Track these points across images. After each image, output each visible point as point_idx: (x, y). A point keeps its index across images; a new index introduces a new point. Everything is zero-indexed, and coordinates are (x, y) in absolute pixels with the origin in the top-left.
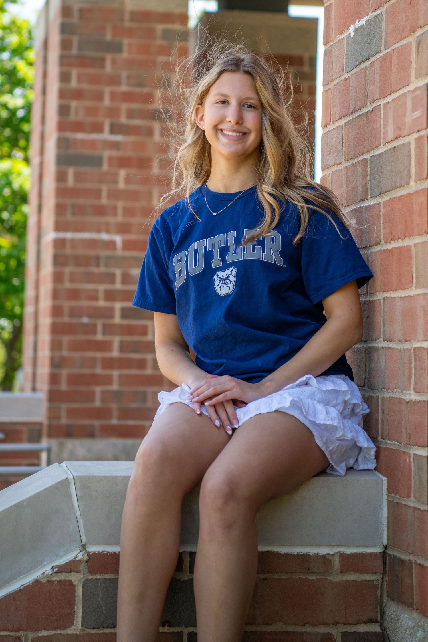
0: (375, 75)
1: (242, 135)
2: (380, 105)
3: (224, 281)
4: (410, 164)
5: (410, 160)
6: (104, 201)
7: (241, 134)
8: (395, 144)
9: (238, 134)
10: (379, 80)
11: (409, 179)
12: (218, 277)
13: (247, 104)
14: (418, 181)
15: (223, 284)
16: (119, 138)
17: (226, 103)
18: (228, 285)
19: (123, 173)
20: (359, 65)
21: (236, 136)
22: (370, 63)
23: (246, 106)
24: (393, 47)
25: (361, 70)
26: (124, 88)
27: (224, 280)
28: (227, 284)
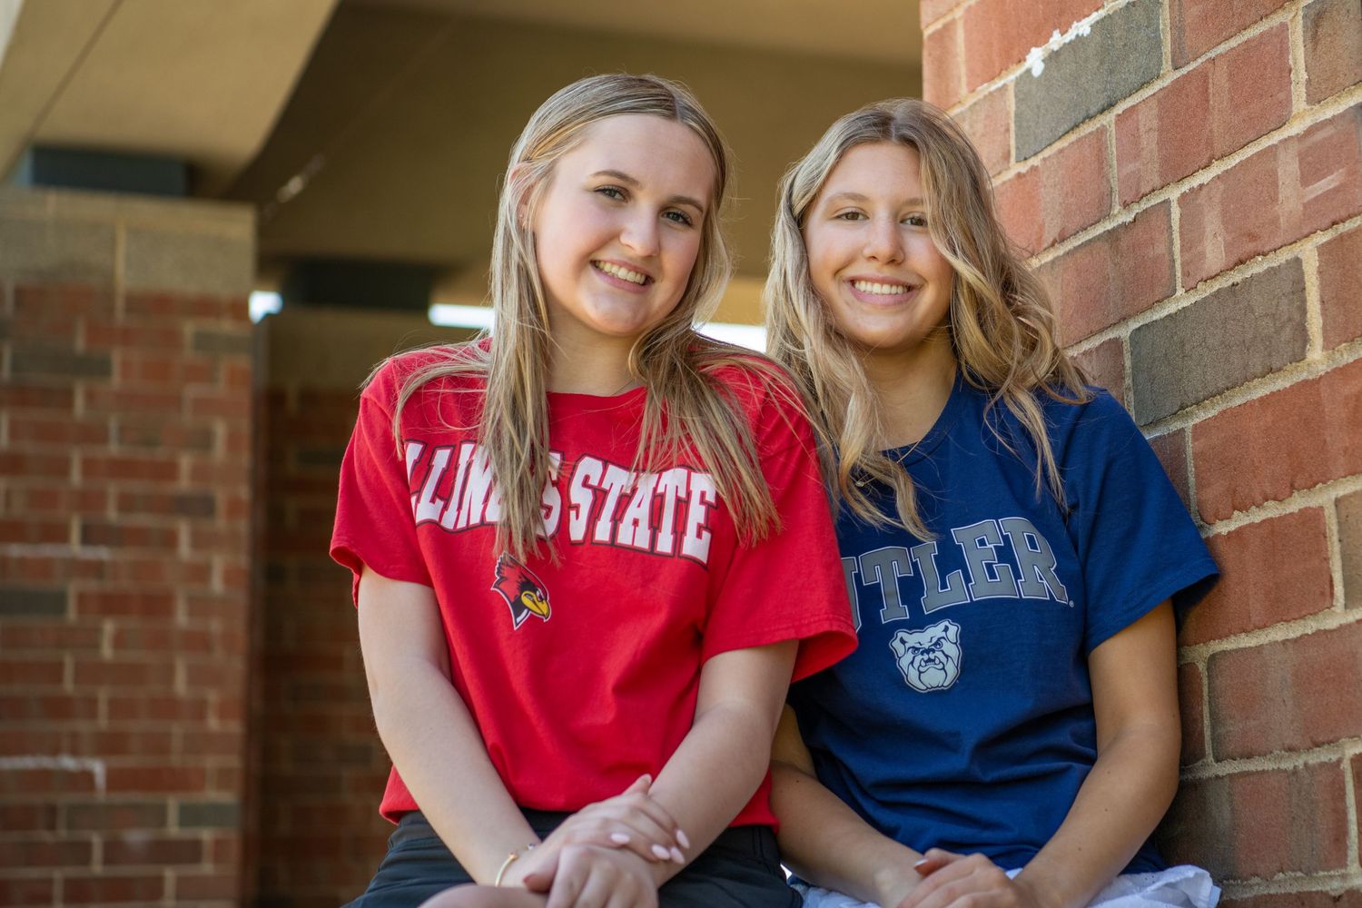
0: (1139, 137)
1: (904, 293)
2: (1167, 202)
3: (928, 654)
4: (1303, 310)
5: (1304, 301)
6: (69, 686)
7: (900, 290)
8: (1236, 277)
9: (894, 290)
10: (1158, 143)
11: (1304, 347)
12: (907, 645)
13: (911, 216)
14: (1340, 344)
15: (926, 662)
16: (102, 553)
17: (860, 217)
18: (941, 666)
19: (109, 627)
20: (1072, 129)
21: (890, 294)
22: (1119, 115)
23: (909, 222)
24: (1212, 54)
25: (1079, 140)
26: (114, 449)
27: (927, 651)
28: (937, 661)
